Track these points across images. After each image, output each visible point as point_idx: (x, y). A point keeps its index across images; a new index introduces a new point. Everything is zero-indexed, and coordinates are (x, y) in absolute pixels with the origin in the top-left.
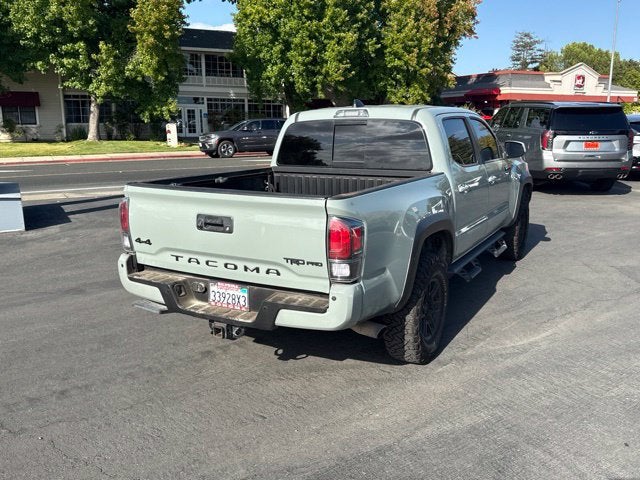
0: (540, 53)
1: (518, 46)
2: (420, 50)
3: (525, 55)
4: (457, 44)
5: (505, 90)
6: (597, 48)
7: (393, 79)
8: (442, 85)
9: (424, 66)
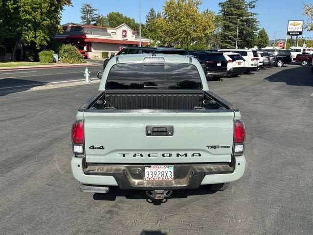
0: (96, 16)
1: (84, 11)
2: (41, 10)
3: (88, 16)
4: (62, 9)
5: (88, 36)
6: (124, 16)
7: (25, 26)
8: (55, 31)
9: (44, 20)
